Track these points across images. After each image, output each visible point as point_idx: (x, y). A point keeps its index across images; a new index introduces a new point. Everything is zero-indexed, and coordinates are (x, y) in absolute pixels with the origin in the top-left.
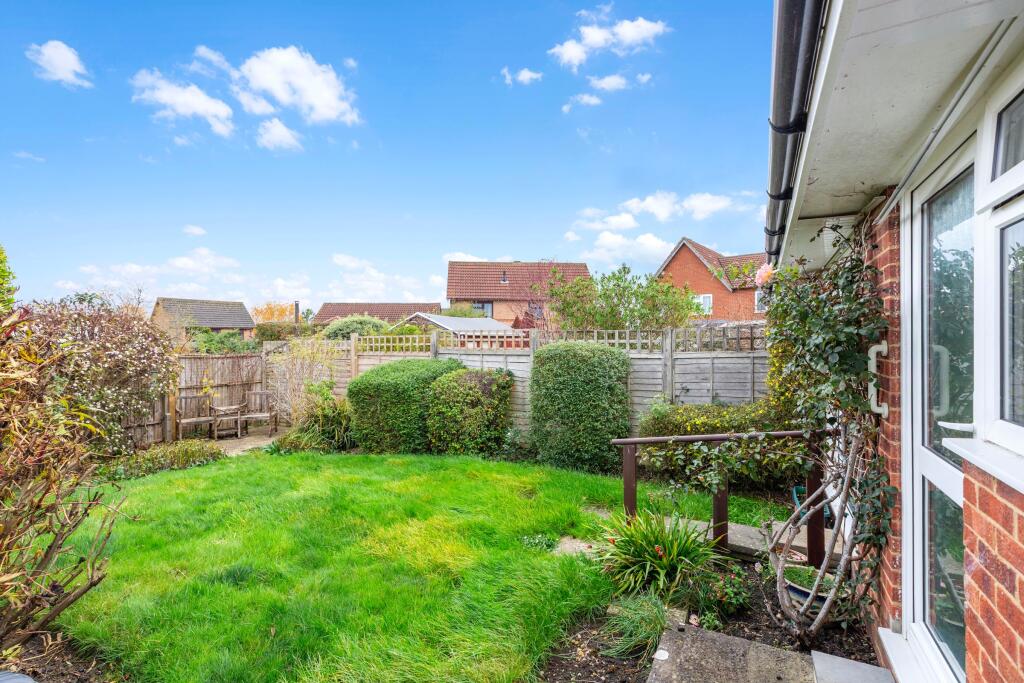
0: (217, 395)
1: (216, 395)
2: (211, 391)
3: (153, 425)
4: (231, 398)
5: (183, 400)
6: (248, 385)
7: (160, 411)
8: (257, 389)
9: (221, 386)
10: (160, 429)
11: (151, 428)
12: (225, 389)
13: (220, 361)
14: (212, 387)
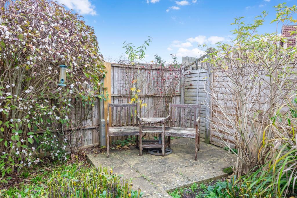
0: (145, 105)
1: (143, 105)
2: (139, 101)
3: (92, 129)
4: (155, 108)
5: (115, 108)
6: (169, 97)
7: (97, 116)
8: (177, 102)
9: (148, 97)
10: (97, 133)
11: (89, 132)
12: (151, 99)
13: (147, 72)
14: (140, 97)
